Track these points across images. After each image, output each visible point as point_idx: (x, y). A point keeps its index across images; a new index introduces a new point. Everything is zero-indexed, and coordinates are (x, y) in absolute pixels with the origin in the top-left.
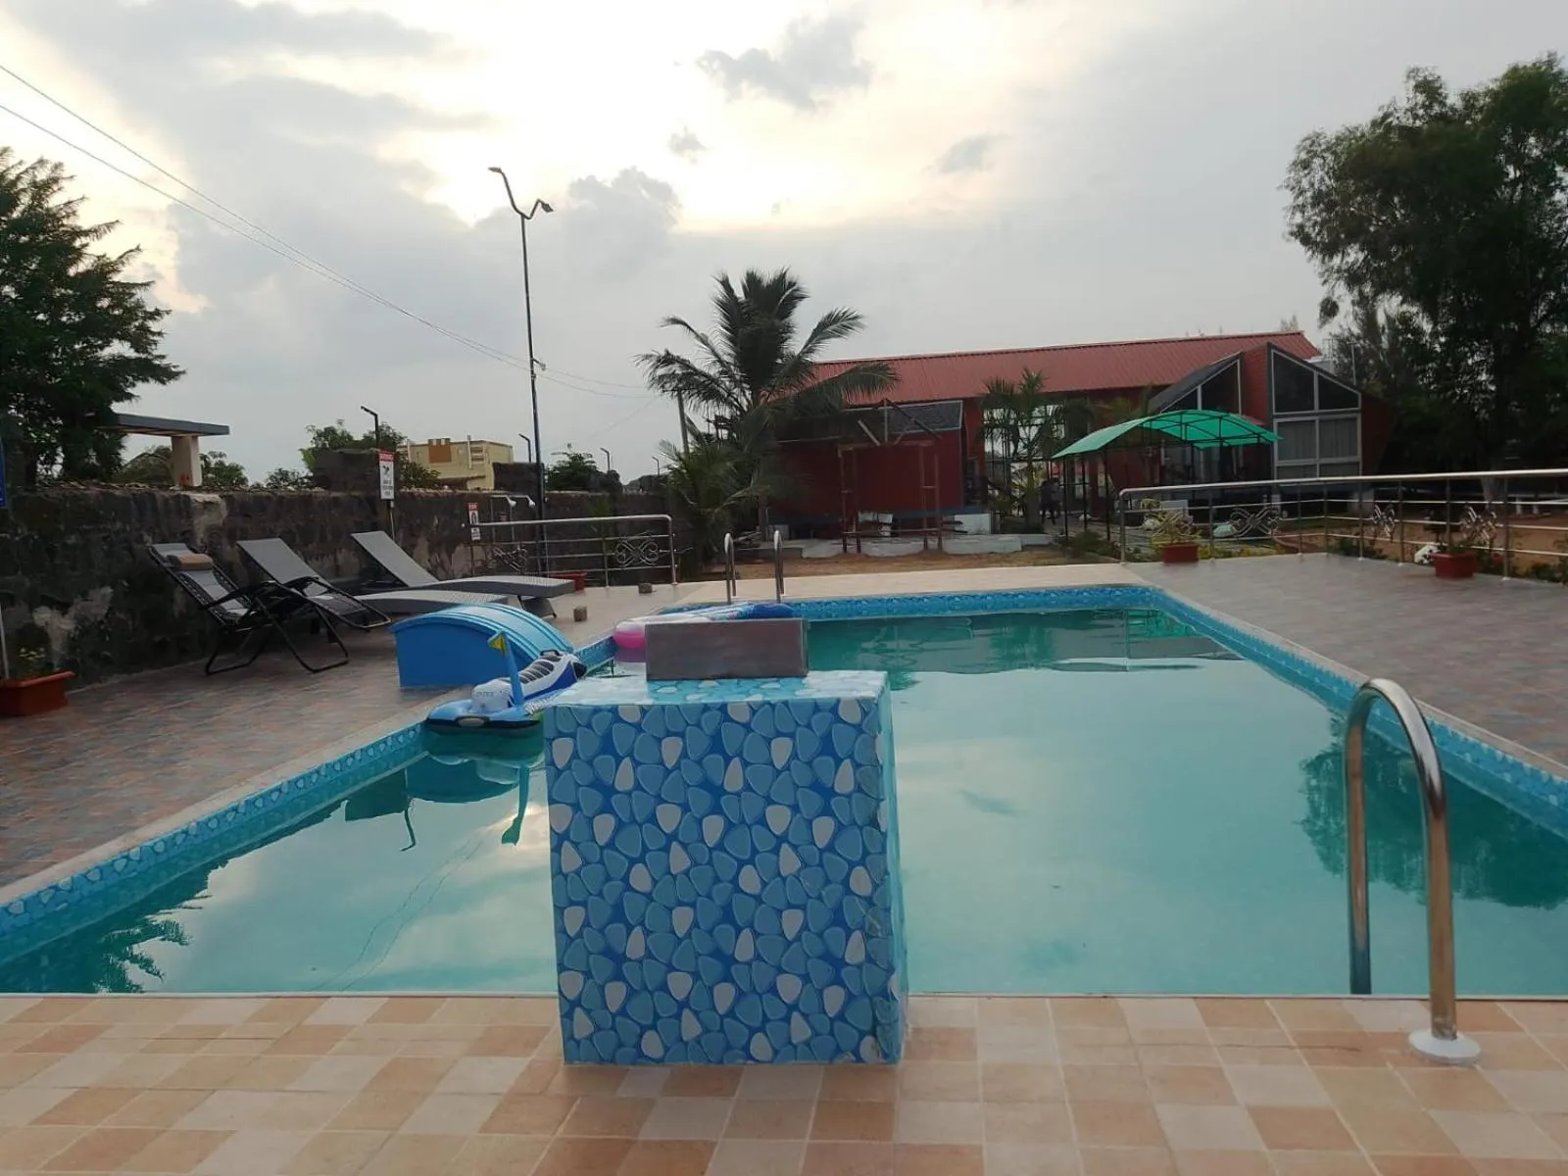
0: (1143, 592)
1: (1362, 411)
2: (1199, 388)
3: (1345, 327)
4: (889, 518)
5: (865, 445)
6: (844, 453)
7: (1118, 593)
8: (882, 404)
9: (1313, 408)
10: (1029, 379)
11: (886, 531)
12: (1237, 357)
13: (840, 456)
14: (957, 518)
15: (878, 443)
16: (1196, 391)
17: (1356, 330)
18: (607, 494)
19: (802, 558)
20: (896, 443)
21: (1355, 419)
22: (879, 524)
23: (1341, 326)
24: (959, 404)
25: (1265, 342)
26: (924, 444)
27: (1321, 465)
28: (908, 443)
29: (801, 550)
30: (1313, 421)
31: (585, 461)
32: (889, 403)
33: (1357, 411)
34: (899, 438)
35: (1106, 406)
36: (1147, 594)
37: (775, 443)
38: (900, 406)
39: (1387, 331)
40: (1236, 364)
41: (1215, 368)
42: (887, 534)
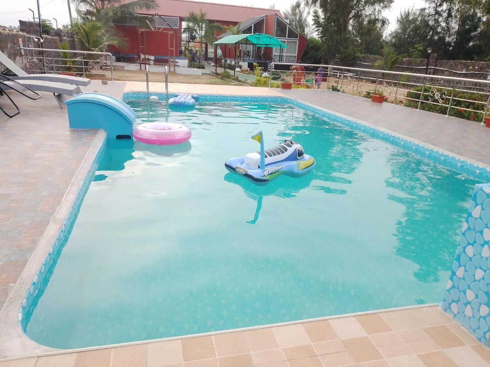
0: (287, 100)
1: (299, 40)
2: (253, 25)
3: (287, 10)
4: (152, 58)
5: (149, 30)
6: (141, 32)
7: (279, 99)
8: (155, 15)
9: (286, 37)
10: (202, 14)
11: (152, 62)
12: (264, 17)
13: (140, 33)
14: (177, 60)
15: (154, 30)
16: (252, 26)
17: (290, 12)
18: (59, 38)
19: (124, 70)
20: (160, 31)
21: (296, 42)
22: (149, 60)
23: (286, 10)
24: (177, 19)
25: (274, 13)
26: (170, 32)
27: (286, 56)
28: (164, 31)
29: (124, 67)
30: (285, 41)
31: (47, 23)
32: (158, 15)
33: (298, 40)
34: (162, 29)
35: (227, 27)
36: (288, 100)
37: (112, 24)
38: (162, 17)
39: (298, 14)
40: (264, 19)
41: (258, 19)
42: (152, 64)
